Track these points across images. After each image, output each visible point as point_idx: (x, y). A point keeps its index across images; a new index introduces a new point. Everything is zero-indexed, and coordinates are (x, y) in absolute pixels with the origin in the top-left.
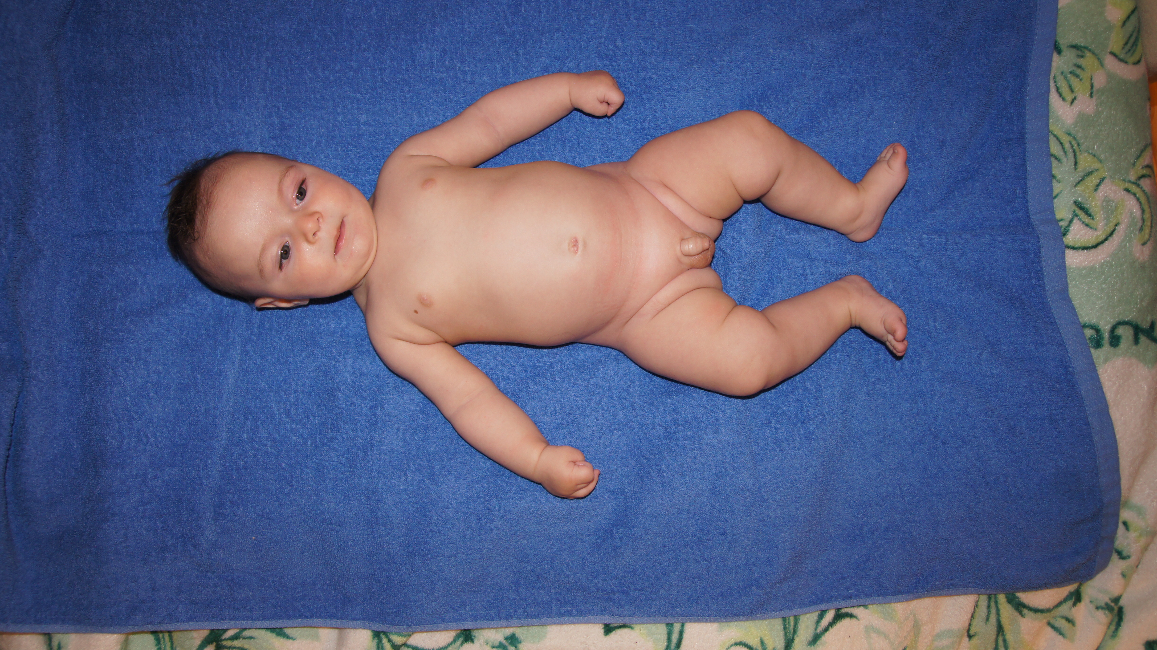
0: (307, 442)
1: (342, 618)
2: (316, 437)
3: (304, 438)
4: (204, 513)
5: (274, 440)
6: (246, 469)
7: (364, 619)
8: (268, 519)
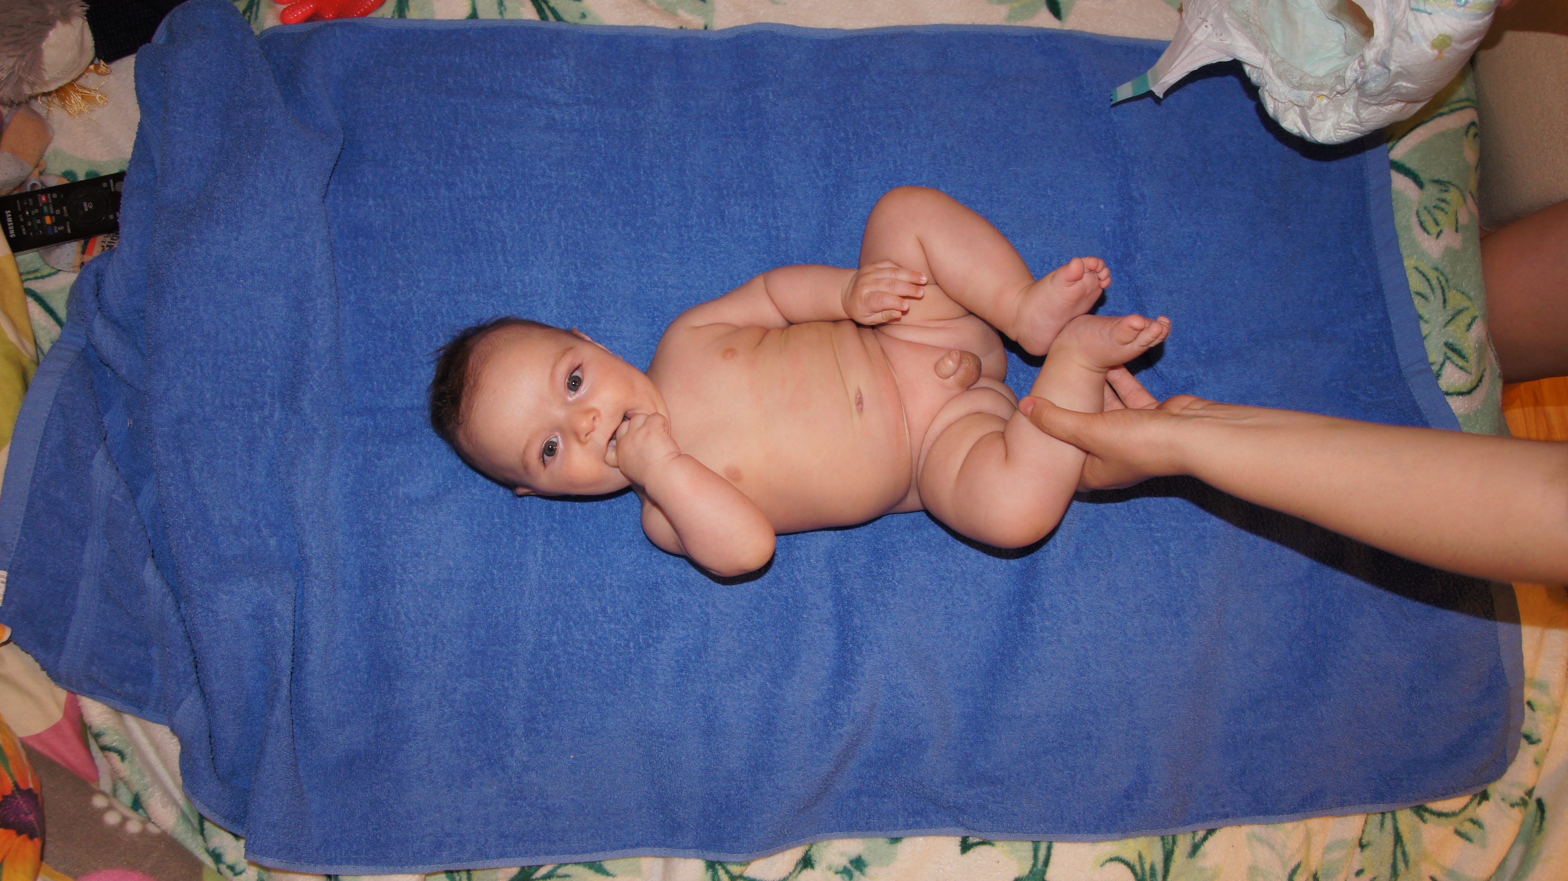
0: (629, 644)
1: (671, 847)
2: (639, 638)
3: (626, 640)
4: (514, 729)
5: (591, 643)
6: (559, 676)
7: (697, 847)
8: (589, 733)
